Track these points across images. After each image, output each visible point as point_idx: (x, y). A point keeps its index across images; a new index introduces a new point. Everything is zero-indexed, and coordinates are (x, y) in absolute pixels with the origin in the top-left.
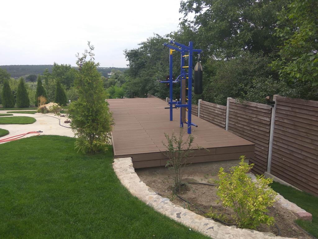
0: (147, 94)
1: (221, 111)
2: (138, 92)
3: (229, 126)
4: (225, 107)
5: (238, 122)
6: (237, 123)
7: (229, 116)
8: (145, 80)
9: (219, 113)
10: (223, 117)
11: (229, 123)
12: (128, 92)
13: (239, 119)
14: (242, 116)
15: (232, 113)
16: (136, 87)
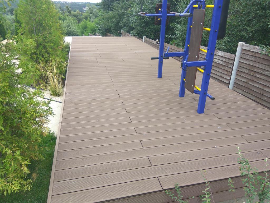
0: (121, 31)
1: (224, 60)
2: (111, 29)
3: (235, 83)
4: (233, 55)
5: (255, 79)
6: (252, 81)
7: (238, 69)
8: (119, 14)
9: (221, 63)
10: (227, 68)
11: (236, 79)
12: (100, 27)
13: (257, 75)
14: (263, 72)
15: (244, 66)
16: (109, 22)
